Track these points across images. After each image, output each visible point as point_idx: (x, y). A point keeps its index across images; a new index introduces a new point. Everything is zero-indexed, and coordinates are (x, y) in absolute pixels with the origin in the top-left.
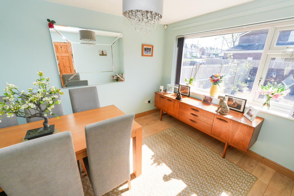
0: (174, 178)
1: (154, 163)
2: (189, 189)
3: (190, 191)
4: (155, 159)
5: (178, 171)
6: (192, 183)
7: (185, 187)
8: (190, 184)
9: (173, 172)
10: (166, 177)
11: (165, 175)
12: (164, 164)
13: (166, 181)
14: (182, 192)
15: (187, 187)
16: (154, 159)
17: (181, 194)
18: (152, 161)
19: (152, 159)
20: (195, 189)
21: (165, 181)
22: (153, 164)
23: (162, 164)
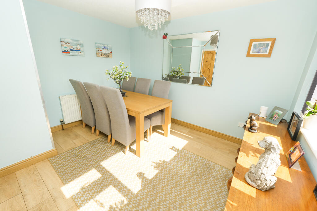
0: (142, 182)
1: (156, 163)
2: (132, 196)
3: (129, 197)
4: (161, 164)
5: (152, 185)
6: (140, 200)
7: (134, 192)
8: (138, 198)
9: (149, 180)
10: (142, 175)
11: (144, 174)
12: (157, 171)
13: (137, 176)
14: (128, 190)
15: (134, 194)
16: (160, 162)
17: (126, 188)
18: (158, 162)
19: (161, 161)
20: (133, 203)
21: (137, 174)
22: (154, 163)
23: (157, 170)
